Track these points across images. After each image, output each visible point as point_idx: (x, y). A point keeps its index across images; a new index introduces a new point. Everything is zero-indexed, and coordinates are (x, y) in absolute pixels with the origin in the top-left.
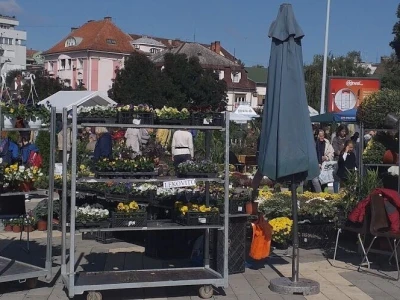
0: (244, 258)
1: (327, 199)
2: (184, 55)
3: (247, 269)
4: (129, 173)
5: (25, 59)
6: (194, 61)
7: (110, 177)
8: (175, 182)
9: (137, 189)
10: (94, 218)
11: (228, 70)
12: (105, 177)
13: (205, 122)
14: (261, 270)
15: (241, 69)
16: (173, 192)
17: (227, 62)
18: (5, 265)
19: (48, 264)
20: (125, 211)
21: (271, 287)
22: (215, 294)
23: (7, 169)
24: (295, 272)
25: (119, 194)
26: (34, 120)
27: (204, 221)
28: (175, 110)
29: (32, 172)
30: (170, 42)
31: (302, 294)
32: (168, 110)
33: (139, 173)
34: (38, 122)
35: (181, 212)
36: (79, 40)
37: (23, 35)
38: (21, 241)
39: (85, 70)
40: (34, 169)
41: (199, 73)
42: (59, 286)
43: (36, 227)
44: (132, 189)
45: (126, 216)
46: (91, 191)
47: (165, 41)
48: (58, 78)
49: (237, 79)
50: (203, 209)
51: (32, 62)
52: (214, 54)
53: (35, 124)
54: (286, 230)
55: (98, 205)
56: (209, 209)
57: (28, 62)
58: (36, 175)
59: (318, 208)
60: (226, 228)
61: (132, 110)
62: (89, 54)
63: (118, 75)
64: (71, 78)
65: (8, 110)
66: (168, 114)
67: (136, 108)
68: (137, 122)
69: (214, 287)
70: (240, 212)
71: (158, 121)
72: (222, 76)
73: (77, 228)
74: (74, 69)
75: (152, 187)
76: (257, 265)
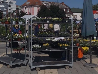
0: (76, 58)
1: (96, 41)
2: (55, 6)
3: (77, 61)
4: (46, 36)
5: (16, 8)
6: (58, 7)
7: (41, 37)
8: (58, 38)
9: (47, 40)
10: (37, 48)
11: (66, 9)
12: (40, 37)
13: (66, 21)
14: (81, 61)
15: (69, 9)
16: (57, 41)
17: (66, 7)
18: (14, 60)
19: (25, 60)
20: (45, 46)
21: (84, 66)
22: (69, 68)
23: (14, 35)
24: (91, 62)
25: (42, 41)
26: (21, 22)
27: (66, 48)
28: (58, 19)
29: (20, 36)
30: (51, 2)
31: (93, 68)
32: (56, 18)
33: (48, 36)
34: (22, 22)
35: (60, 46)
36: (29, 3)
37: (15, 2)
38: (18, 53)
39: (31, 10)
40: (21, 35)
41: (59, 10)
42: (28, 65)
43: (21, 50)
44: (46, 40)
45: (45, 47)
46: (35, 40)
47: (50, 2)
48: (24, 12)
49: (68, 11)
50: (66, 45)
51: (18, 8)
52: (62, 5)
53: (21, 23)
54: (86, 50)
55: (38, 44)
56: (68, 45)
57: (17, 8)
58: (22, 37)
59: (95, 44)
60: (72, 50)
61: (46, 19)
62: (32, 6)
63: (39, 11)
64: (27, 12)
65: (14, 19)
66: (56, 20)
67: (47, 18)
68: (48, 22)
69: (69, 66)
70: (75, 46)
71: (53, 22)
72: (64, 10)
73: (33, 51)
74: (28, 10)
75: (51, 39)
76: (79, 59)
